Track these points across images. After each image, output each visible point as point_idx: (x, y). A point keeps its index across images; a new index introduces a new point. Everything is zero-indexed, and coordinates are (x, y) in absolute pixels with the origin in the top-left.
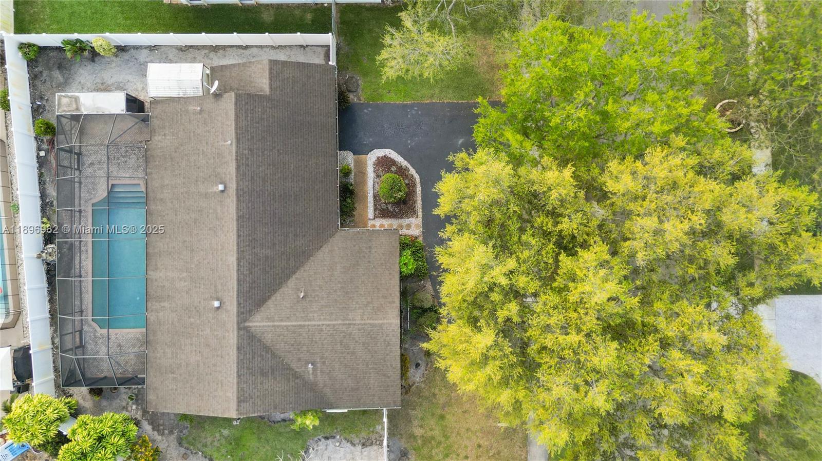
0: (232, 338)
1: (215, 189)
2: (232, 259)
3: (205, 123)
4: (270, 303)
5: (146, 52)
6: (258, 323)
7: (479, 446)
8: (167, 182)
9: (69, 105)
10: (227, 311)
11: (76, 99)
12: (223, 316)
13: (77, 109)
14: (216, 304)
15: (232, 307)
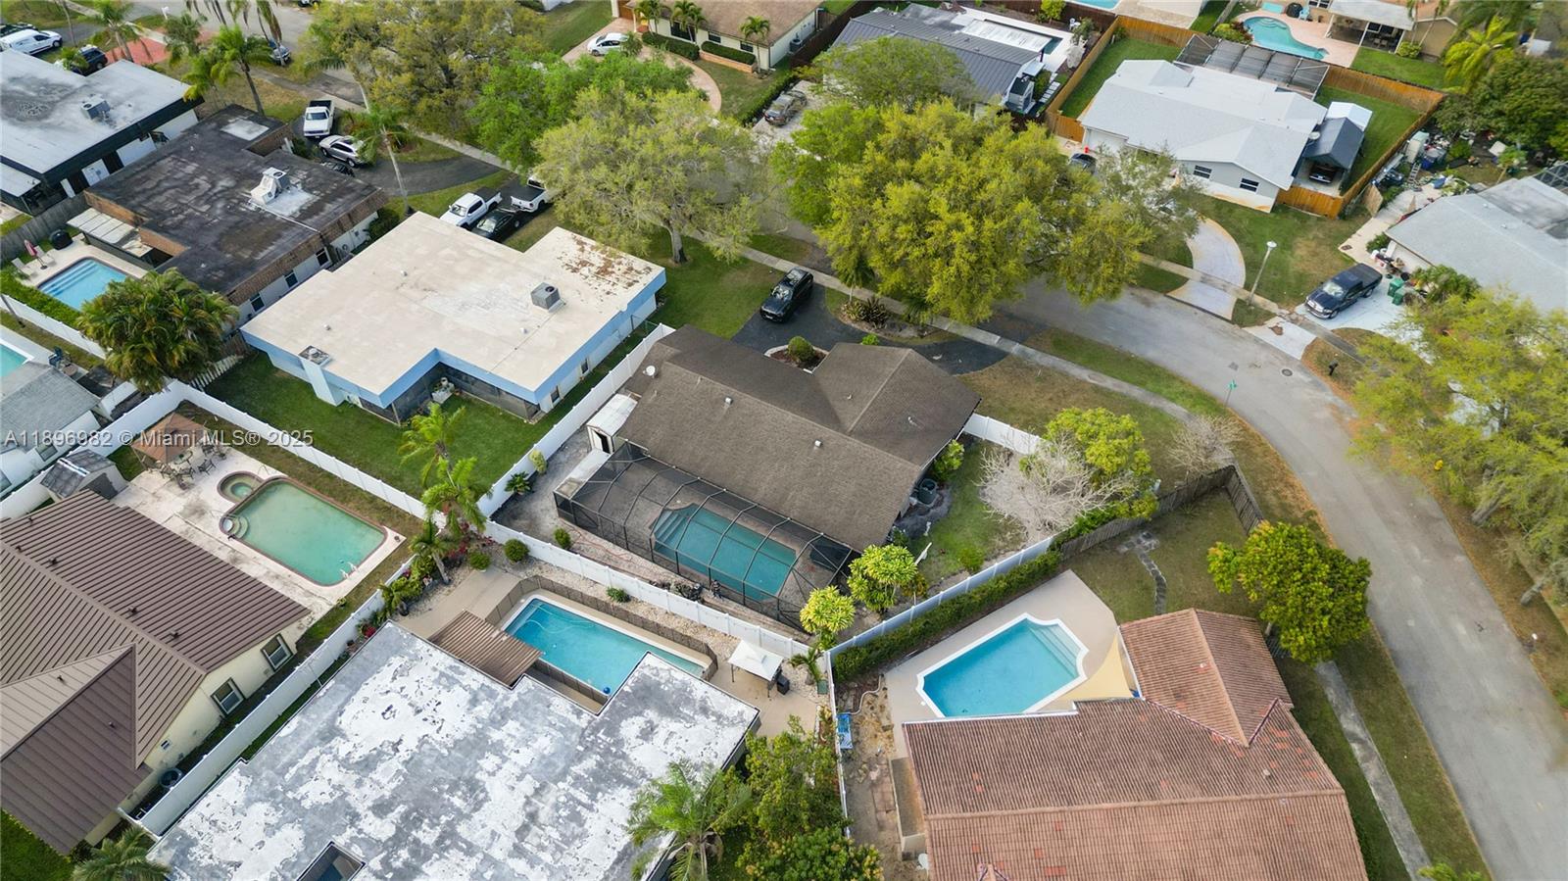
0: (854, 443)
1: (726, 407)
2: (790, 416)
3: (669, 394)
4: (841, 417)
5: (561, 455)
6: (851, 425)
7: (1051, 399)
8: (691, 448)
9: (571, 488)
10: (828, 439)
11: (571, 480)
12: (831, 443)
13: (579, 483)
14: (818, 443)
15: (829, 432)
